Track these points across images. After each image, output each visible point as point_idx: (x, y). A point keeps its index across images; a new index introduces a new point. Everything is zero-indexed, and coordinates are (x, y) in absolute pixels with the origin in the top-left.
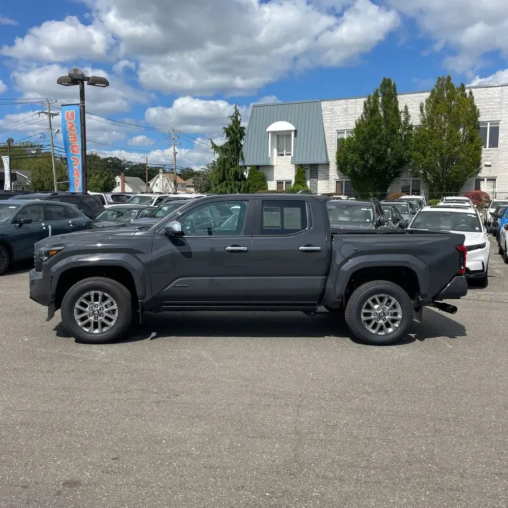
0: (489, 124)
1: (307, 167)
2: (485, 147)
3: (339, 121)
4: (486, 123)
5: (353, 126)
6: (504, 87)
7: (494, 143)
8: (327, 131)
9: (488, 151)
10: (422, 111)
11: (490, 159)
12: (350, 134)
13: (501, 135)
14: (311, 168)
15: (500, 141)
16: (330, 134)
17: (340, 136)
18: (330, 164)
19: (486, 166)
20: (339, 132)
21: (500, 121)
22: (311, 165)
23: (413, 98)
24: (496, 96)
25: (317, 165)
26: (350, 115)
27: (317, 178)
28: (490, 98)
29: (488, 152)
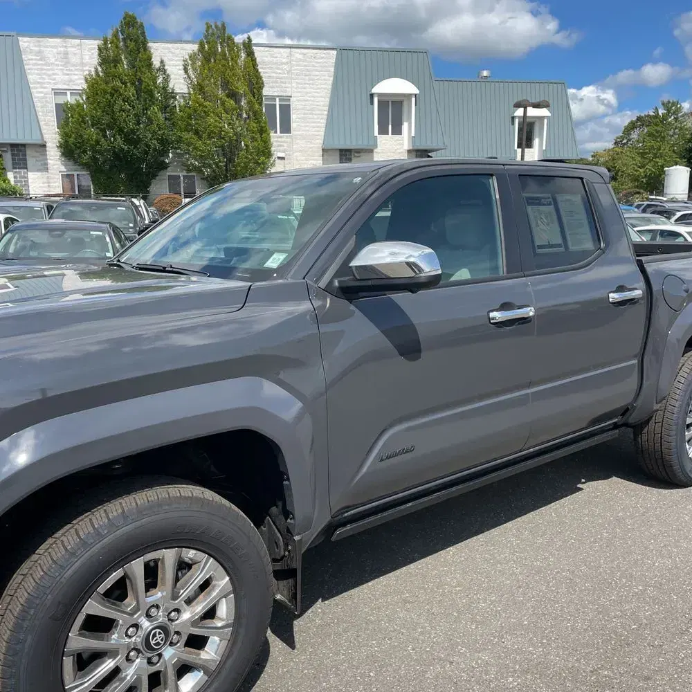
0: (277, 99)
1: (5, 149)
2: (276, 132)
3: (54, 74)
4: (273, 98)
5: (81, 85)
6: (292, 50)
7: (286, 128)
8: (36, 88)
9: (281, 137)
10: (186, 70)
11: (282, 148)
12: (78, 98)
13: (293, 117)
14: (12, 151)
15: (293, 125)
16: (42, 95)
17: (61, 100)
18: (47, 145)
19: (279, 158)
20: (57, 93)
21: (291, 97)
22: (13, 146)
23: (173, 50)
24: (284, 60)
25: (24, 145)
26: (73, 65)
27: (26, 168)
28: (276, 63)
29: (279, 139)
